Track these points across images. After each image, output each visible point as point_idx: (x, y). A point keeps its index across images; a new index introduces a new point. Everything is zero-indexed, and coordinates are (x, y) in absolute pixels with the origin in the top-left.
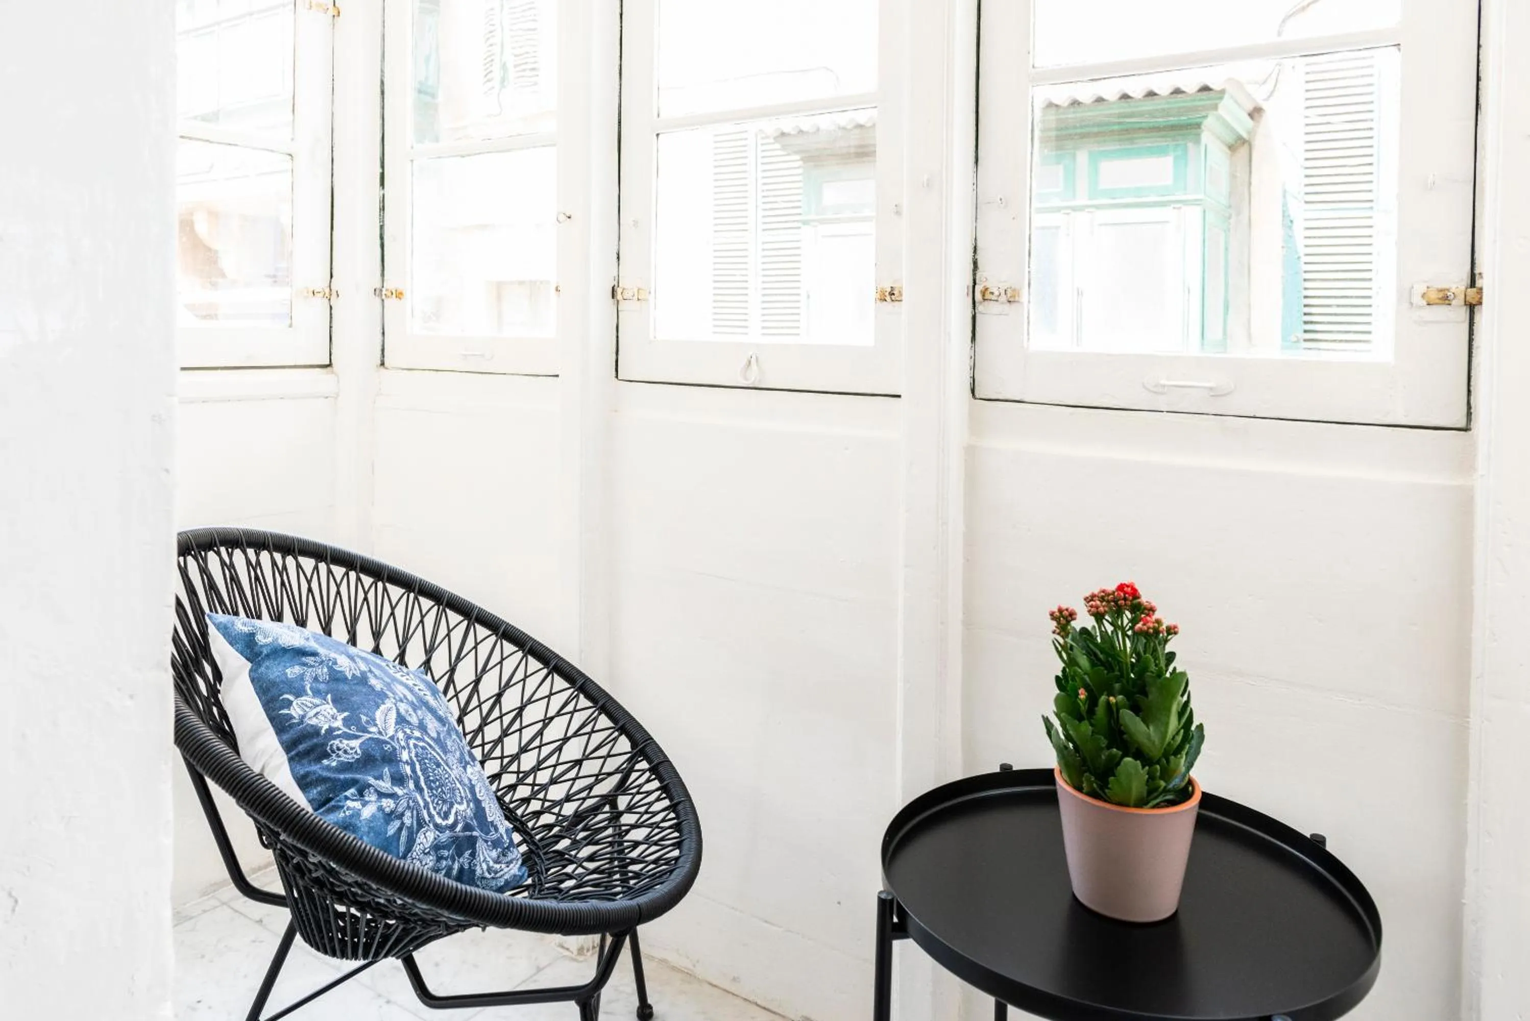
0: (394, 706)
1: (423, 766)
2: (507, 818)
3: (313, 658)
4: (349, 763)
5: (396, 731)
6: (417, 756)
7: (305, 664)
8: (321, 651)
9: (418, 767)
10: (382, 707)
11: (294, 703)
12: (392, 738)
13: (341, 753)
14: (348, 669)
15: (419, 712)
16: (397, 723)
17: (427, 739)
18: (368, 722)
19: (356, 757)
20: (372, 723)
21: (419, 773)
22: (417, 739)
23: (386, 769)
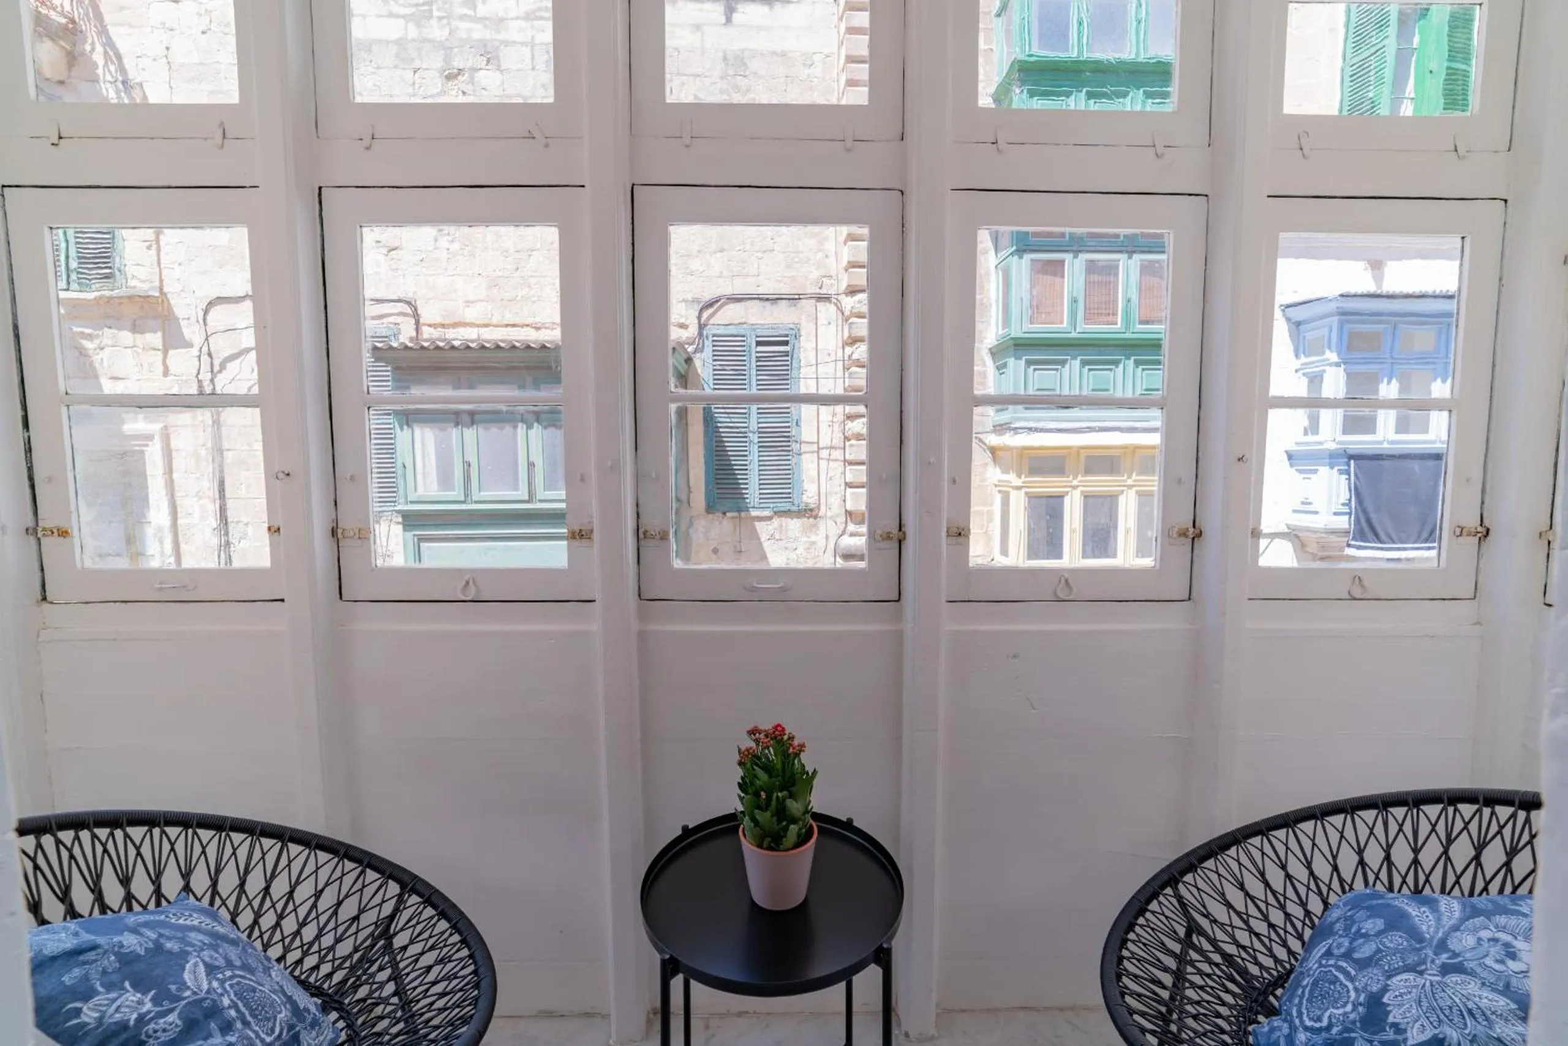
0: (198, 959)
1: (245, 1001)
2: (313, 995)
3: (94, 953)
4: (172, 1039)
5: (210, 983)
6: (236, 995)
7: (85, 963)
8: (101, 940)
9: (240, 1005)
10: (188, 966)
11: (85, 1009)
12: (208, 992)
13: (158, 1034)
14: (138, 946)
15: (221, 950)
16: (208, 975)
17: (238, 972)
18: (179, 990)
19: (178, 1030)
20: (183, 986)
21: (243, 1009)
22: (231, 978)
23: (213, 1024)
